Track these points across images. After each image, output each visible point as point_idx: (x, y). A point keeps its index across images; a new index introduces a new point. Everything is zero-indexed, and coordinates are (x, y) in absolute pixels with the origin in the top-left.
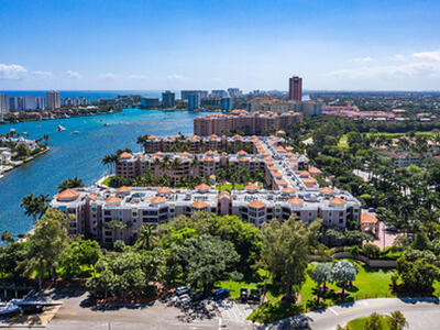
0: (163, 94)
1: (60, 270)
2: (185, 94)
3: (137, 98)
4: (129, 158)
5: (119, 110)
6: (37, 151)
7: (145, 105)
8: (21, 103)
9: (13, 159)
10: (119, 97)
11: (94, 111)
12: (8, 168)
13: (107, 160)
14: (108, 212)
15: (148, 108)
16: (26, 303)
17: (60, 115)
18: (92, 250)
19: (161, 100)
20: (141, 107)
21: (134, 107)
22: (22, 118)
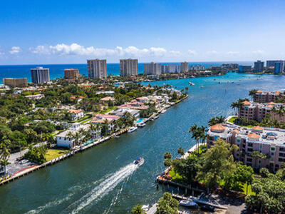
0: (255, 63)
1: (222, 183)
2: (269, 63)
3: (235, 66)
4: (249, 105)
5: (225, 74)
6: (182, 97)
7: (241, 70)
8: (167, 69)
9: (170, 101)
10: (223, 65)
11: (209, 74)
12: (167, 106)
13: (234, 105)
14: (250, 145)
15: (243, 72)
16: (201, 202)
17: (189, 76)
18: (249, 173)
19: (253, 67)
20: (239, 72)
21: (233, 72)
22: (168, 78)
